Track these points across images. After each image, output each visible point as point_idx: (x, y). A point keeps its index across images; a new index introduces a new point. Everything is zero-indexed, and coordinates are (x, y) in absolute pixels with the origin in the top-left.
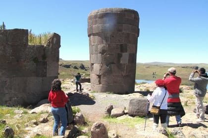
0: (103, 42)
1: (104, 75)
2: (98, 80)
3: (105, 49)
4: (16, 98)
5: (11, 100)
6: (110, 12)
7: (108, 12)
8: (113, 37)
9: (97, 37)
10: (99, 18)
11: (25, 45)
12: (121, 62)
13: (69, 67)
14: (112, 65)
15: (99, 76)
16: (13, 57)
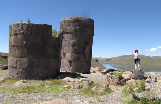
0: (74, 39)
1: (74, 60)
2: (69, 64)
3: (76, 43)
4: (42, 74)
5: (38, 75)
6: (79, 19)
7: (78, 19)
8: (81, 35)
9: (69, 35)
10: (72, 22)
11: (50, 36)
12: (85, 52)
13: (7, 58)
14: (80, 54)
15: (70, 62)
16: (42, 44)
